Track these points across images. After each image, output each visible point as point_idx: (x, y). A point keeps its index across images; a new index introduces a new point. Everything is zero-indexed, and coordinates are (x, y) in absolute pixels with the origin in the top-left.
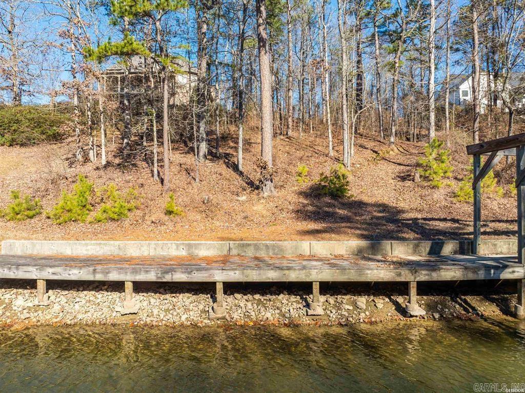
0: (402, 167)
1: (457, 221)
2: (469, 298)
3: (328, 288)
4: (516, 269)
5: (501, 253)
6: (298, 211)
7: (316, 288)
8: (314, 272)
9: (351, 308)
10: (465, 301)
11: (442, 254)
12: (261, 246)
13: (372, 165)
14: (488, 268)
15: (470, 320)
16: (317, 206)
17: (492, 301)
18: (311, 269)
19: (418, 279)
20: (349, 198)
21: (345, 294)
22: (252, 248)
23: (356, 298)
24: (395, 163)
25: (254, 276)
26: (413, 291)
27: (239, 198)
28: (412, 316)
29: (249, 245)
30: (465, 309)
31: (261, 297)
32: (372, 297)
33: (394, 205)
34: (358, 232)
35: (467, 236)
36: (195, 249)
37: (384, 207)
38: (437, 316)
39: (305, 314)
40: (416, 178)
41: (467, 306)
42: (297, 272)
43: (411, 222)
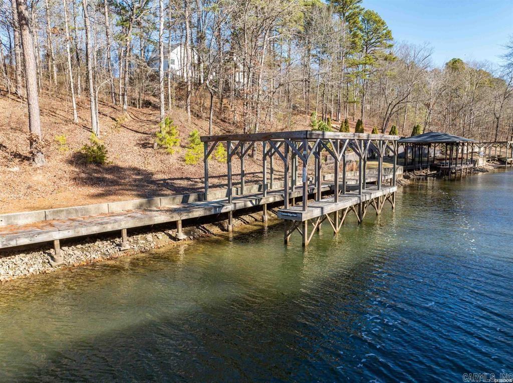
0: (140, 135)
1: (188, 179)
2: (205, 226)
3: (132, 232)
4: (228, 207)
5: (218, 198)
6: (75, 179)
7: (124, 233)
8: (123, 223)
9: (144, 242)
10: (204, 227)
11: (189, 203)
12: (72, 211)
13: (115, 132)
14: (215, 207)
15: (208, 236)
16: (88, 173)
17: (216, 225)
18: (121, 221)
19: (182, 218)
20: (108, 164)
21: (138, 234)
22: (64, 213)
23: (145, 236)
24: (133, 130)
25: (83, 232)
26: (180, 225)
27: (11, 170)
28: (179, 240)
29: (62, 211)
30: (204, 232)
31: (82, 246)
32: (154, 234)
33: (144, 169)
34: (134, 193)
35: (200, 190)
36: (14, 219)
37: (137, 171)
38: (192, 237)
39: (118, 250)
40: (155, 146)
41: (205, 230)
42: (112, 225)
43: (162, 182)
